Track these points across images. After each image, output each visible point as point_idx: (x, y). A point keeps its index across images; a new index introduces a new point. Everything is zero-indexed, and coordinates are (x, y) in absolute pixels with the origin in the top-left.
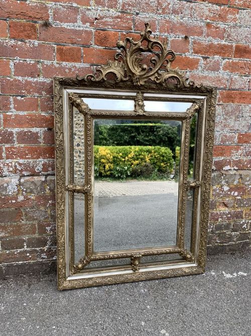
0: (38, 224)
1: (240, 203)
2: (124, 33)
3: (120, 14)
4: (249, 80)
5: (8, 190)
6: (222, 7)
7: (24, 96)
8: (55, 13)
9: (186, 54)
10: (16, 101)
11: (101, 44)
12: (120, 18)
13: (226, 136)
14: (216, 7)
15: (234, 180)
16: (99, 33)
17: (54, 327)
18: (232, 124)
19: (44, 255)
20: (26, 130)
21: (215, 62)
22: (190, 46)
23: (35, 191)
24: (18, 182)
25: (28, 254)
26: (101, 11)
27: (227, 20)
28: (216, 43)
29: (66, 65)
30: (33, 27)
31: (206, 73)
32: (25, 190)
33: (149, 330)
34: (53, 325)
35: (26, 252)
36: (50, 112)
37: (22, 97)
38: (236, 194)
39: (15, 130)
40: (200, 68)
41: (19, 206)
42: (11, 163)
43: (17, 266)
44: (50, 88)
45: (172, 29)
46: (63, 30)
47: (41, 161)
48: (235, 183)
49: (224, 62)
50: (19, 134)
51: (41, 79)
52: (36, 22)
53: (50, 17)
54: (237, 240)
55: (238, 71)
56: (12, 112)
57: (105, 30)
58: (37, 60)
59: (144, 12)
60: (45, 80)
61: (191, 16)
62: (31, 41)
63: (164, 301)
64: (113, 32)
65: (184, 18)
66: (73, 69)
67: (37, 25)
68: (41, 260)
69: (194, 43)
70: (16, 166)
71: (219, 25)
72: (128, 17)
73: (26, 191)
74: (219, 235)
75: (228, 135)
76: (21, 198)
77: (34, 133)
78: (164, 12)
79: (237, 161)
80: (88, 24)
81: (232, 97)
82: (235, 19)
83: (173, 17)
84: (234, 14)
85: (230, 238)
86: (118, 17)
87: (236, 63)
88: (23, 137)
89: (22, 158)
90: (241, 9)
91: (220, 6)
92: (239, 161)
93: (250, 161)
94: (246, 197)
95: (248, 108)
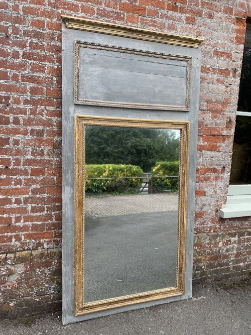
1: (199, 253)
4: (199, 184)
34: (100, 333)
38: (197, 248)
48: (195, 242)
54: (200, 276)
85: (195, 275)
92: (197, 228)
93: (204, 228)
94: (203, 249)
95: (200, 198)
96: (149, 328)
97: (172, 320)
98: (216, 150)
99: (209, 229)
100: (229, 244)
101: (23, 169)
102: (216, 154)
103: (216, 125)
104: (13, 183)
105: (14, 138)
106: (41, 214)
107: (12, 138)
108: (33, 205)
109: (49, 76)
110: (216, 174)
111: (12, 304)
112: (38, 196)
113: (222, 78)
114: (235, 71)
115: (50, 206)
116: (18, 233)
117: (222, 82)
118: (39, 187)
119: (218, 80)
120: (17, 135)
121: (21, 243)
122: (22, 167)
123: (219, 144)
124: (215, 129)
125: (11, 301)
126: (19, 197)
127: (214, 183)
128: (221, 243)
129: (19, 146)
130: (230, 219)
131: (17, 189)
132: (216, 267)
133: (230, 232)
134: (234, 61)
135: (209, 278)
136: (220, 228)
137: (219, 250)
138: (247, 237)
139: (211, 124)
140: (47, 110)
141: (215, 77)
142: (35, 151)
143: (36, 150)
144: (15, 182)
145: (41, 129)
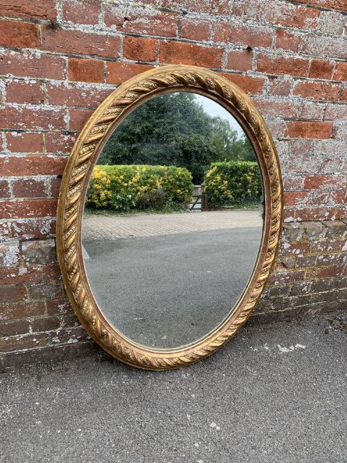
0: (48, 302)
1: (301, 262)
2: (165, 41)
3: (160, 13)
4: (324, 108)
5: (5, 261)
6: (300, 6)
7: (22, 131)
8: (65, 9)
9: (248, 72)
10: (9, 138)
11: (133, 56)
12: (160, 19)
13: (290, 180)
14: (291, 6)
15: (297, 236)
16: (130, 41)
17: (80, 430)
18: (299, 165)
19: (56, 340)
20: (26, 178)
21: (284, 83)
22: (254, 61)
23: (42, 260)
24: (18, 251)
25: (35, 340)
26: (133, 7)
27: (304, 24)
28: (287, 57)
29: (83, 87)
30: (34, 29)
31: (272, 99)
32: (28, 260)
33: (197, 425)
34: (78, 428)
35: (32, 337)
36: (60, 152)
37: (19, 132)
38: (298, 252)
39: (11, 179)
40: (264, 92)
41: (21, 281)
42: (6, 223)
43: (21, 354)
44: (59, 119)
45: (231, 36)
46: (77, 35)
47: (48, 220)
48: (298, 239)
49: (296, 83)
50: (16, 184)
51: (46, 107)
52: (36, 22)
53: (59, 14)
54: (295, 305)
55: (312, 95)
56: (5, 154)
57: (139, 36)
58: (39, 79)
59: (194, 10)
60: (52, 109)
61: (257, 18)
62: (30, 50)
63: (212, 386)
64: (149, 38)
65: (248, 21)
66: (92, 93)
67: (39, 27)
68: (52, 345)
69: (259, 56)
70: (12, 228)
71: (293, 32)
72: (172, 17)
73: (29, 262)
74: (274, 301)
75: (293, 179)
76: (23, 271)
77: (38, 182)
78: (221, 12)
79: (302, 211)
80: (114, 27)
81: (302, 130)
82: (314, 24)
83: (233, 19)
84: (313, 17)
85: (287, 303)
86: (157, 17)
87: (311, 85)
88: (21, 188)
89: (21, 216)
90: (324, 10)
91: (296, 4)
92: (305, 211)
93: (317, 211)
94: (309, 255)
95: (320, 144)
96: (189, 416)
97: (237, 396)
99: (327, 214)
132: (331, 287)
135: (313, 308)
137: (342, 257)
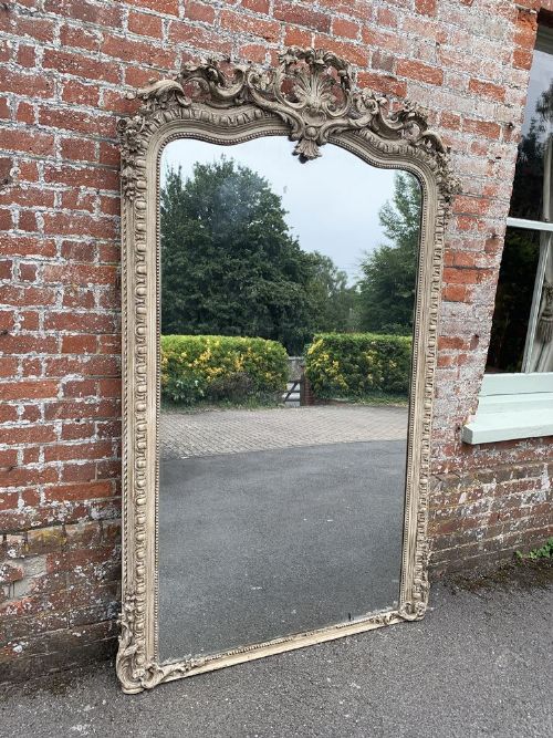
17: (227, 699)
33: (338, 686)
34: (224, 698)
96: (329, 679)
97: (372, 659)
98: (462, 301)
99: (440, 467)
100: (480, 497)
101: (44, 337)
102: (462, 307)
103: (465, 246)
104: (20, 369)
105: (24, 262)
106: (87, 440)
107: (18, 262)
108: (68, 422)
109: (108, 114)
110: (461, 352)
111: (18, 649)
112: (78, 400)
113: (483, 142)
114: (510, 127)
115: (105, 423)
116: (32, 487)
117: (483, 152)
118: (81, 379)
119: (474, 147)
120: (29, 256)
121: (39, 510)
122: (42, 332)
123: (469, 287)
124: (463, 255)
125: (18, 642)
126: (35, 402)
127: (456, 370)
128: (464, 495)
129: (35, 283)
130: (482, 446)
131: (30, 384)
132: (453, 544)
133: (481, 471)
134: (508, 106)
135: (438, 569)
136: (461, 465)
137: (460, 510)
138: (514, 481)
139: (457, 242)
140: (103, 198)
141: (469, 138)
142: (72, 295)
143: (76, 292)
144: (24, 366)
145: (88, 243)
